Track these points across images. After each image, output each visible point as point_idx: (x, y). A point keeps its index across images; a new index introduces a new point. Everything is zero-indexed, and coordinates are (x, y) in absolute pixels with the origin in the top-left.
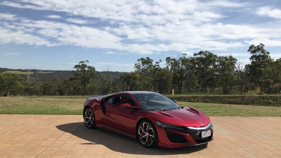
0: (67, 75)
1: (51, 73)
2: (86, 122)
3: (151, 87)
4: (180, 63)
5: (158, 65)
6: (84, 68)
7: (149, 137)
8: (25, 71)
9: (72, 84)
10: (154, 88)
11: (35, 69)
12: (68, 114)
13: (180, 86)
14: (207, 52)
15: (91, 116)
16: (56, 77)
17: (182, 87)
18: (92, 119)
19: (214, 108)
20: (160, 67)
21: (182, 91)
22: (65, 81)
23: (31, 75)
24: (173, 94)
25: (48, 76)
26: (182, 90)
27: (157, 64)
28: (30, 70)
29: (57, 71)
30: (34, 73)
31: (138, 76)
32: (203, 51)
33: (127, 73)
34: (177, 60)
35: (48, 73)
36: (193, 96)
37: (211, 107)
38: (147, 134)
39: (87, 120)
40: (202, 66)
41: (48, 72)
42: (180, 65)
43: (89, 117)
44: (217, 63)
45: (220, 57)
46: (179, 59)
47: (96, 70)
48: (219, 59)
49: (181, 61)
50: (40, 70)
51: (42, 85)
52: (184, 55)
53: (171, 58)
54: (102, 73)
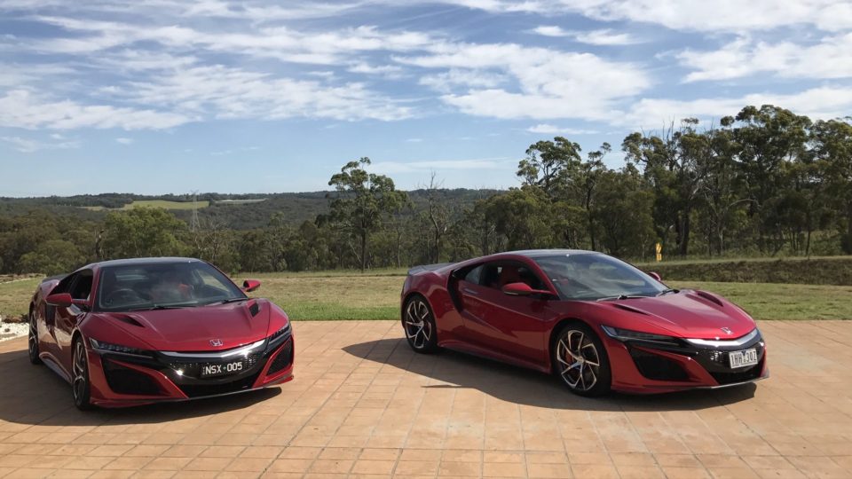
0: (306, 207)
1: (259, 203)
2: (410, 337)
3: (581, 237)
4: (675, 152)
5: (598, 163)
6: (360, 182)
7: (586, 367)
8: (185, 199)
9: (324, 235)
10: (593, 240)
11: (211, 192)
12: (351, 319)
13: (683, 229)
14: (771, 107)
15: (424, 320)
16: (277, 215)
17: (691, 234)
18: (426, 328)
19: (790, 298)
20: (605, 168)
21: (689, 248)
22: (304, 226)
23: (202, 211)
24: (659, 257)
25: (252, 210)
26: (690, 242)
27: (596, 160)
28: (198, 196)
29: (276, 197)
30: (210, 205)
31: (532, 200)
32: (753, 108)
33: (495, 191)
34: (665, 143)
35: (252, 203)
36: (731, 260)
37: (781, 294)
38: (580, 360)
39: (412, 330)
40: (756, 159)
41: (250, 201)
42: (677, 158)
43: (417, 321)
44: (809, 146)
45: (821, 122)
46: (670, 139)
47: (396, 188)
48: (818, 129)
49: (679, 145)
50: (225, 195)
51: (236, 241)
52: (689, 125)
53: (642, 137)
54: (412, 194)
